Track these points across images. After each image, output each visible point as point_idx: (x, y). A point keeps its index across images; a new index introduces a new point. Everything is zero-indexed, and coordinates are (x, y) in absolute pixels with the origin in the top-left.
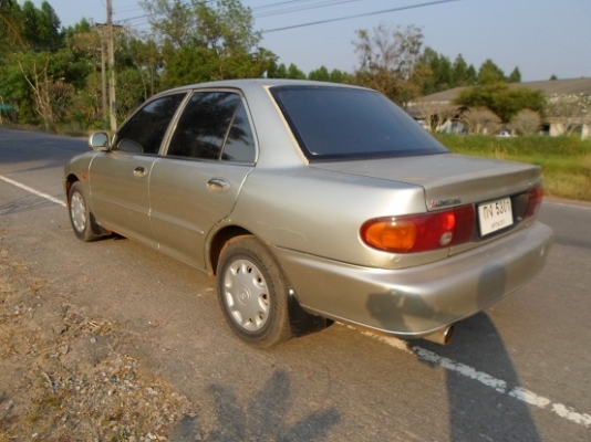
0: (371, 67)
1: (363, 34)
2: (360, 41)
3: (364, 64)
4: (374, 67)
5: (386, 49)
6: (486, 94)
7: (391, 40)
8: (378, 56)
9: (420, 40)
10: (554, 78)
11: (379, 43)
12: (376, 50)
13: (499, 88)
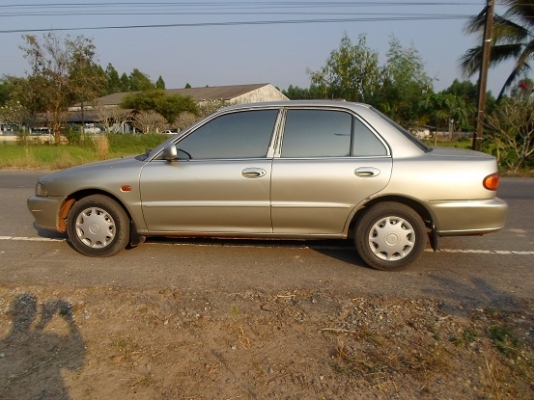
0: (44, 73)
1: (32, 40)
2: (30, 47)
3: (36, 70)
4: (47, 72)
5: (58, 56)
6: (148, 99)
7: (63, 48)
8: (50, 62)
9: (91, 50)
10: (188, 86)
11: (51, 50)
12: (48, 56)
13: (157, 94)
